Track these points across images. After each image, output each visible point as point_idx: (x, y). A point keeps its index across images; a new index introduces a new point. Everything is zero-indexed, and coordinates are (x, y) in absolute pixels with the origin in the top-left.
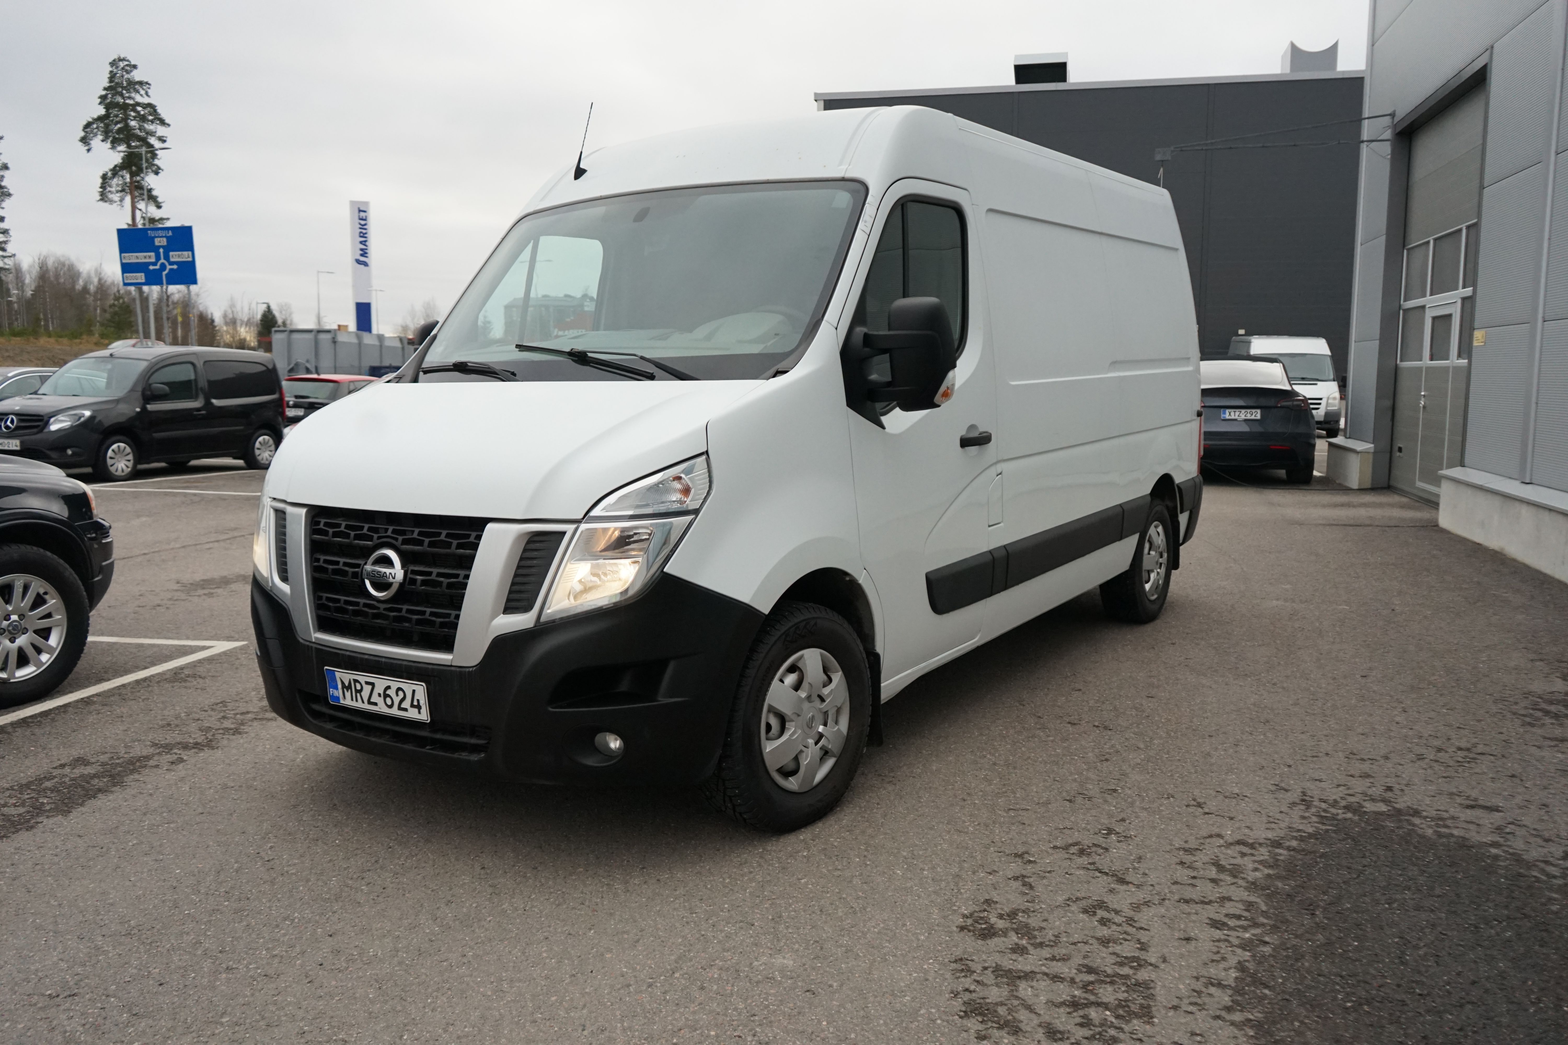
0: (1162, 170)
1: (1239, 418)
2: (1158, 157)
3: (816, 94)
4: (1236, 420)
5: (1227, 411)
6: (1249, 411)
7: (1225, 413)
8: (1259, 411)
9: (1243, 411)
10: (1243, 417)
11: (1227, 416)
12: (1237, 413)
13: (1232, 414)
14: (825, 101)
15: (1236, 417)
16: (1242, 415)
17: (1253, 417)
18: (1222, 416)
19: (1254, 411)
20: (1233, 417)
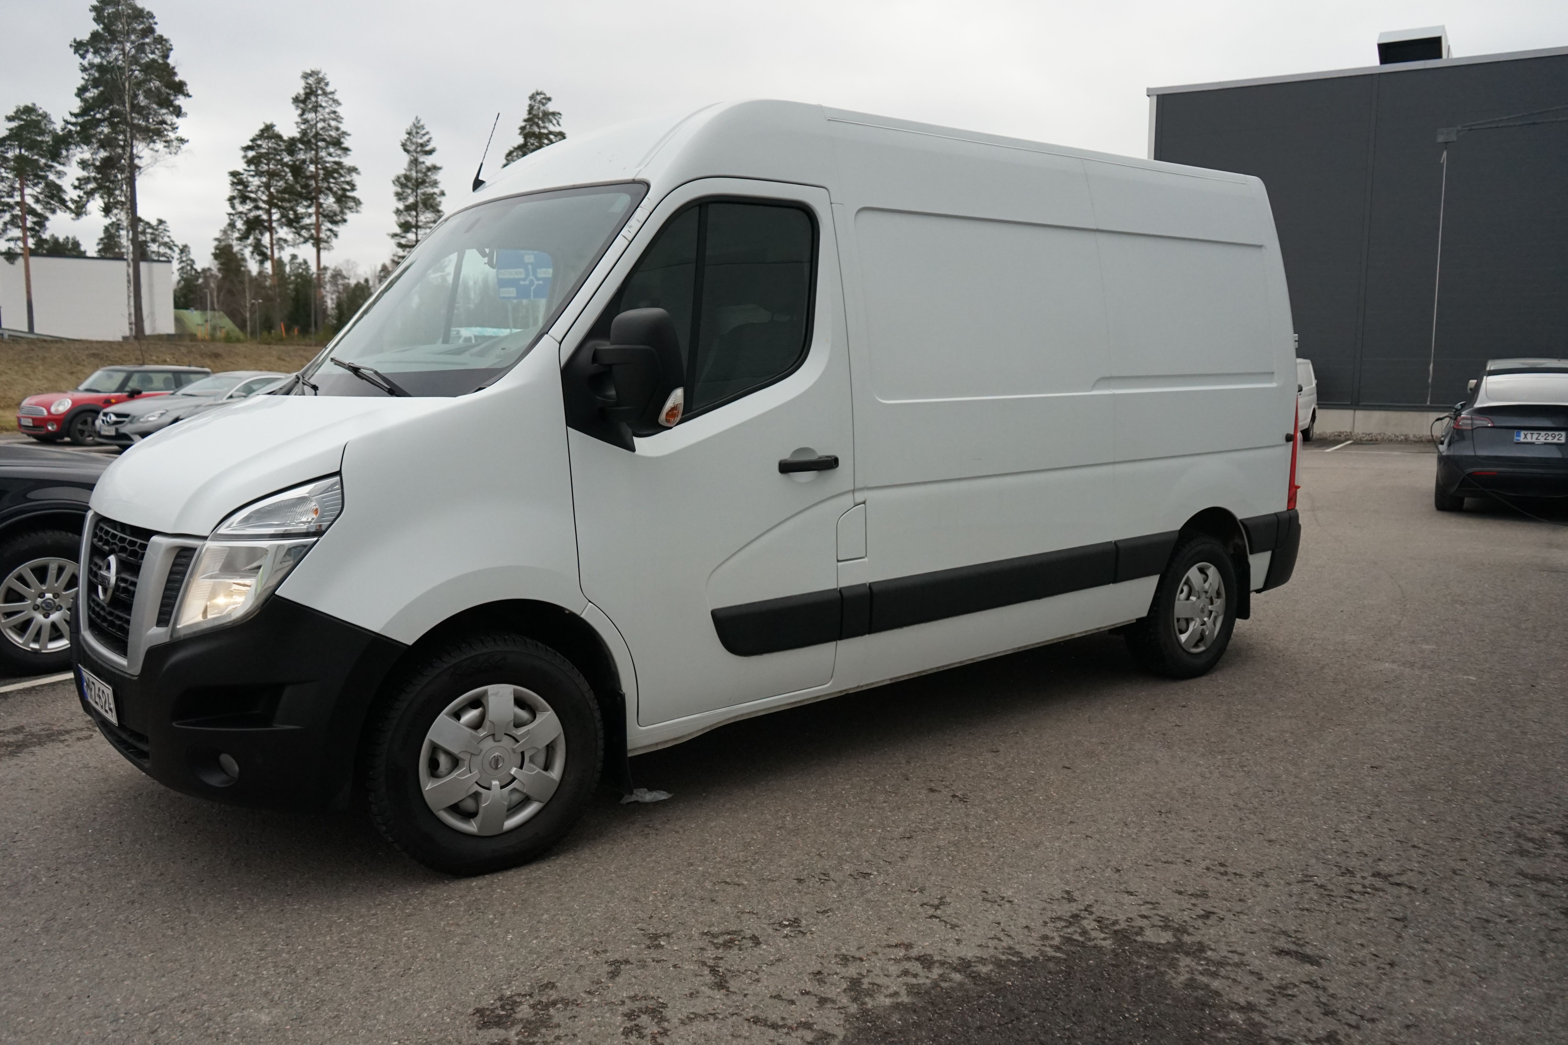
0: (1445, 153)
1: (1537, 442)
2: (1441, 139)
3: (1148, 90)
4: (1532, 443)
5: (1522, 433)
6: (1550, 433)
7: (1519, 435)
8: (1563, 434)
9: (1543, 433)
10: (1542, 440)
11: (1522, 439)
12: (1535, 436)
13: (1529, 436)
14: (1158, 96)
15: (1534, 440)
16: (1540, 438)
17: (1555, 441)
18: (1516, 438)
19: (1557, 433)
20: (1529, 440)
